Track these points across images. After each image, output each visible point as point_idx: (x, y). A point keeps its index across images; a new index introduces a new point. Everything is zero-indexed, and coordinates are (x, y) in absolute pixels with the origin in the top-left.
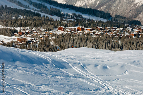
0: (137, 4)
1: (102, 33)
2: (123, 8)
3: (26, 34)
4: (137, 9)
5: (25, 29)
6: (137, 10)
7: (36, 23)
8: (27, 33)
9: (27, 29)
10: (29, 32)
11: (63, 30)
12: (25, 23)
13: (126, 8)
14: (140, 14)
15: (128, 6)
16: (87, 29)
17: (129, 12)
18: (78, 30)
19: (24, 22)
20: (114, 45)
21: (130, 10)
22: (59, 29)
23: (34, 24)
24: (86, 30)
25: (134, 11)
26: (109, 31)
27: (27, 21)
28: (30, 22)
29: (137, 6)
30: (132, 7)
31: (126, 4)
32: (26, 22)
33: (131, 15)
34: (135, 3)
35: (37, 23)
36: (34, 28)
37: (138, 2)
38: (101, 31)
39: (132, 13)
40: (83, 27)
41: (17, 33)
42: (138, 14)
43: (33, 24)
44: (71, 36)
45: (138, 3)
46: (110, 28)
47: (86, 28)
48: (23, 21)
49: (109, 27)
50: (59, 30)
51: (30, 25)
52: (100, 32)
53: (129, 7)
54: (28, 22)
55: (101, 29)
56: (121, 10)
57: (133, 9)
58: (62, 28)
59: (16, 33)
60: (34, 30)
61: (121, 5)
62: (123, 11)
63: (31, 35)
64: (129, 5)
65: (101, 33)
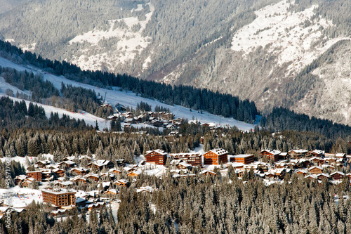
0: (286, 65)
1: (288, 170)
2: (239, 79)
3: (52, 177)
4: (288, 83)
5: (43, 162)
6: (288, 85)
7: (71, 141)
8: (56, 175)
9: (49, 162)
10: (63, 172)
11: (161, 161)
12: (39, 141)
13: (250, 79)
14: (299, 99)
15: (258, 74)
16: (235, 156)
17: (263, 95)
18: (208, 162)
19: (35, 138)
20: (341, 210)
21: (264, 87)
22: (149, 159)
23: (68, 144)
24: (232, 160)
25: (279, 89)
26: (305, 165)
27: (42, 136)
28: (54, 139)
29: (287, 75)
30: (271, 77)
31: (251, 67)
32: (39, 137)
33: (269, 105)
34: (280, 63)
35: (75, 139)
36: (73, 157)
37: (291, 59)
38: (283, 165)
39: (272, 96)
40: (223, 152)
41: (25, 174)
42: (294, 100)
43: (62, 145)
44: (196, 181)
45: (290, 63)
46: (303, 155)
47: (232, 156)
48: (32, 136)
49: (301, 151)
50: (147, 161)
51: (55, 148)
52: (279, 167)
53: (260, 78)
54: (46, 138)
55: (278, 158)
56: (232, 87)
57: (275, 84)
58: (158, 155)
59: (22, 177)
60: (72, 166)
61: (231, 69)
62: (240, 92)
63: (71, 183)
64: (259, 71)
65: (285, 170)
